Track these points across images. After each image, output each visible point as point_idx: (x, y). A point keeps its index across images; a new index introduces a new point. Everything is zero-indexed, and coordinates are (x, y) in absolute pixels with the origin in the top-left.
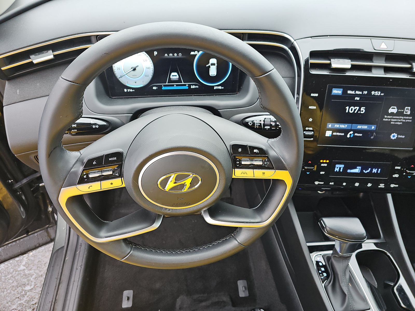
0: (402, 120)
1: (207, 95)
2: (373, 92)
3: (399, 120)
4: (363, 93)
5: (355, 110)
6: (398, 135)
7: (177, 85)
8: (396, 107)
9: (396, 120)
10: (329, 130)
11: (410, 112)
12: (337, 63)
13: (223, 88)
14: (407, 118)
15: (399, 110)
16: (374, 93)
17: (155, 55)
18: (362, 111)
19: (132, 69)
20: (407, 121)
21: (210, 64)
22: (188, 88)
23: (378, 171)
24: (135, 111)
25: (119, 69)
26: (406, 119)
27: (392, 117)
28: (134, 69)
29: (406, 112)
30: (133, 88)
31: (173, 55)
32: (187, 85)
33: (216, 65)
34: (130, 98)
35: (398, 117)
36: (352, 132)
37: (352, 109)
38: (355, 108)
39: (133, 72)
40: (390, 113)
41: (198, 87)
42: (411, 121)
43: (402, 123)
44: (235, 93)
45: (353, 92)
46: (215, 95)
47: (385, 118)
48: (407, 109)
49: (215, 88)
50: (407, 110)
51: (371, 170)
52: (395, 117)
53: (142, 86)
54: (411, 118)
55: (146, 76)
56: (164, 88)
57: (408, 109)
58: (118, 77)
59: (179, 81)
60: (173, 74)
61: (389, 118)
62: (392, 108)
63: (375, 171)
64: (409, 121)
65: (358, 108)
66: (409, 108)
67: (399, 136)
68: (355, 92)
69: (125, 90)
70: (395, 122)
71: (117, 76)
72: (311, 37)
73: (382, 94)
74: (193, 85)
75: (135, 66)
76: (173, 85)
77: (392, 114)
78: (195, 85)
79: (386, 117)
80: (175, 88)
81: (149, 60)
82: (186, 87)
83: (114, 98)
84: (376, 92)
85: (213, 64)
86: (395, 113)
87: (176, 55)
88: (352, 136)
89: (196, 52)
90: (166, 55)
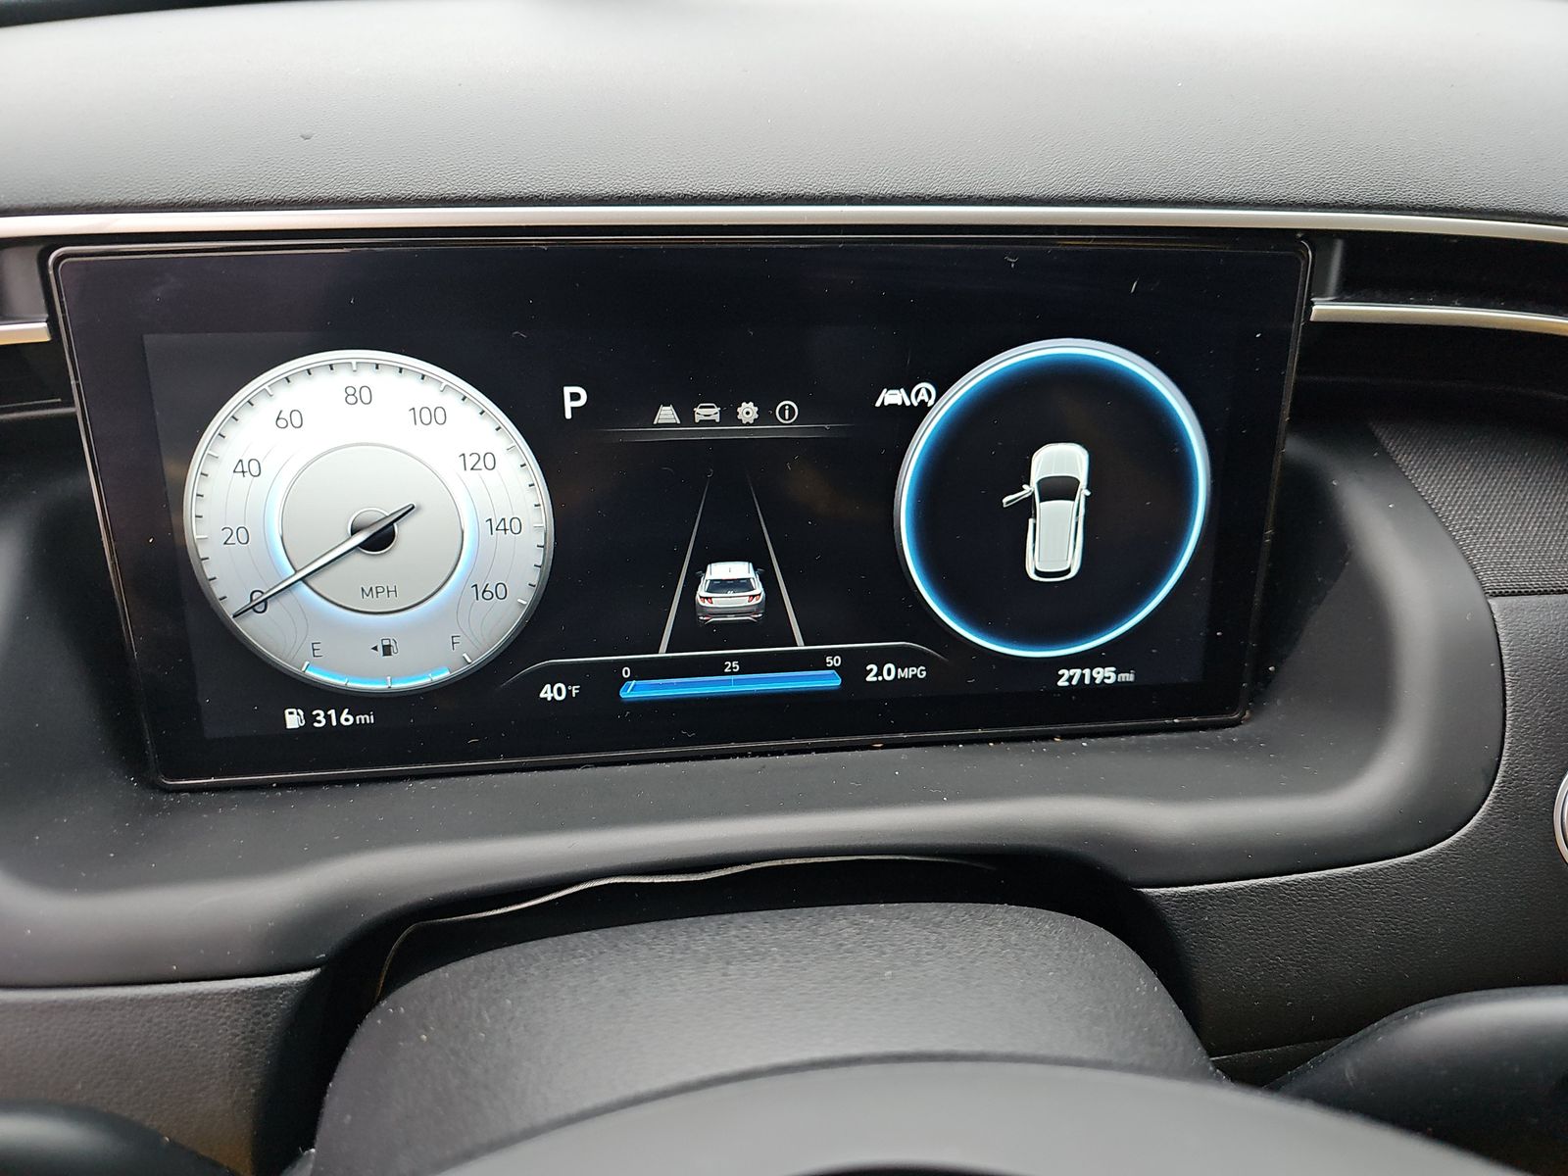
1: (997, 740)
7: (750, 665)
13: (1129, 677)
17: (568, 415)
19: (360, 538)
21: (1031, 488)
22: (836, 682)
24: (338, 935)
25: (237, 535)
28: (381, 540)
30: (356, 701)
31: (729, 415)
32: (834, 661)
33: (1083, 492)
34: (331, 782)
39: (361, 560)
41: (920, 672)
44: (1223, 718)
46: (1065, 736)
49: (1067, 677)
53: (443, 675)
55: (481, 592)
56: (633, 691)
58: (230, 608)
59: (767, 625)
60: (719, 571)
69: (293, 720)
71: (219, 595)
74: (880, 660)
75: (381, 508)
76: (715, 667)
78: (902, 659)
80: (733, 684)
81: (515, 460)
82: (827, 680)
83: (192, 790)
85: (1059, 489)
87: (748, 411)
89: (924, 390)
90: (667, 414)
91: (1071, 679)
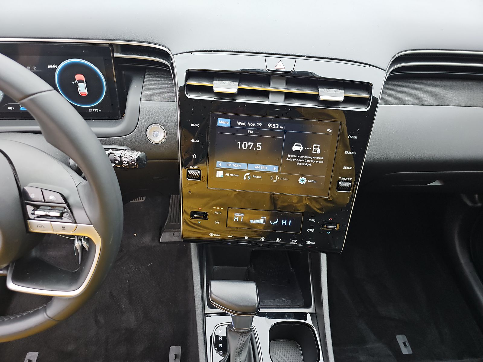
0: (310, 161)
2: (269, 124)
3: (307, 161)
4: (256, 125)
5: (249, 146)
6: (307, 180)
8: (300, 144)
9: (303, 161)
10: (220, 169)
11: (320, 151)
12: (220, 86)
14: (317, 158)
15: (306, 148)
16: (271, 126)
18: (259, 148)
20: (317, 162)
21: (76, 81)
23: (288, 223)
26: (315, 160)
27: (297, 156)
29: (315, 151)
33: (85, 82)
35: (305, 157)
36: (248, 174)
37: (245, 144)
38: (249, 143)
40: (294, 151)
42: (323, 162)
43: (310, 164)
45: (244, 124)
47: (289, 158)
48: (315, 147)
50: (316, 149)
51: (280, 222)
52: (301, 157)
54: (322, 158)
57: (317, 147)
61: (293, 158)
62: (296, 145)
63: (284, 222)
64: (319, 162)
65: (253, 144)
66: (319, 146)
67: (309, 181)
68: (247, 124)
70: (302, 162)
72: (191, 52)
73: (282, 127)
77: (297, 152)
79: (289, 156)
84: (273, 124)
85: (81, 81)
86: (301, 151)
88: (249, 178)
89: (55, 66)
91: (91, 111)
